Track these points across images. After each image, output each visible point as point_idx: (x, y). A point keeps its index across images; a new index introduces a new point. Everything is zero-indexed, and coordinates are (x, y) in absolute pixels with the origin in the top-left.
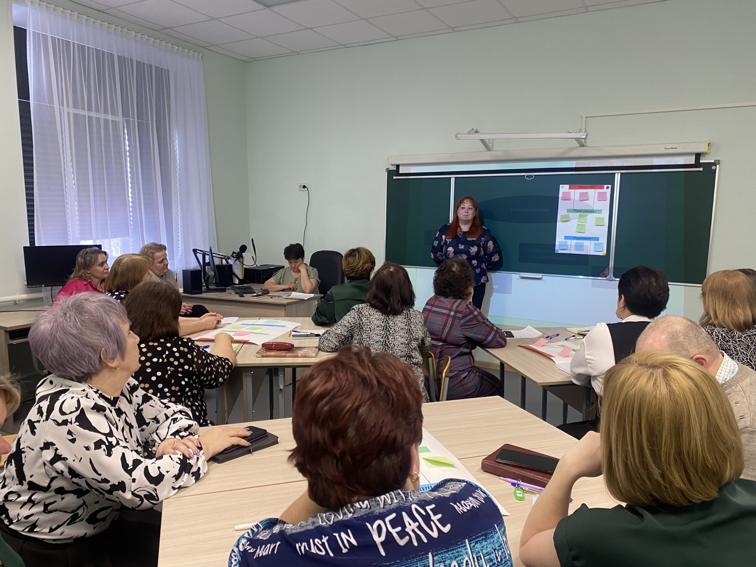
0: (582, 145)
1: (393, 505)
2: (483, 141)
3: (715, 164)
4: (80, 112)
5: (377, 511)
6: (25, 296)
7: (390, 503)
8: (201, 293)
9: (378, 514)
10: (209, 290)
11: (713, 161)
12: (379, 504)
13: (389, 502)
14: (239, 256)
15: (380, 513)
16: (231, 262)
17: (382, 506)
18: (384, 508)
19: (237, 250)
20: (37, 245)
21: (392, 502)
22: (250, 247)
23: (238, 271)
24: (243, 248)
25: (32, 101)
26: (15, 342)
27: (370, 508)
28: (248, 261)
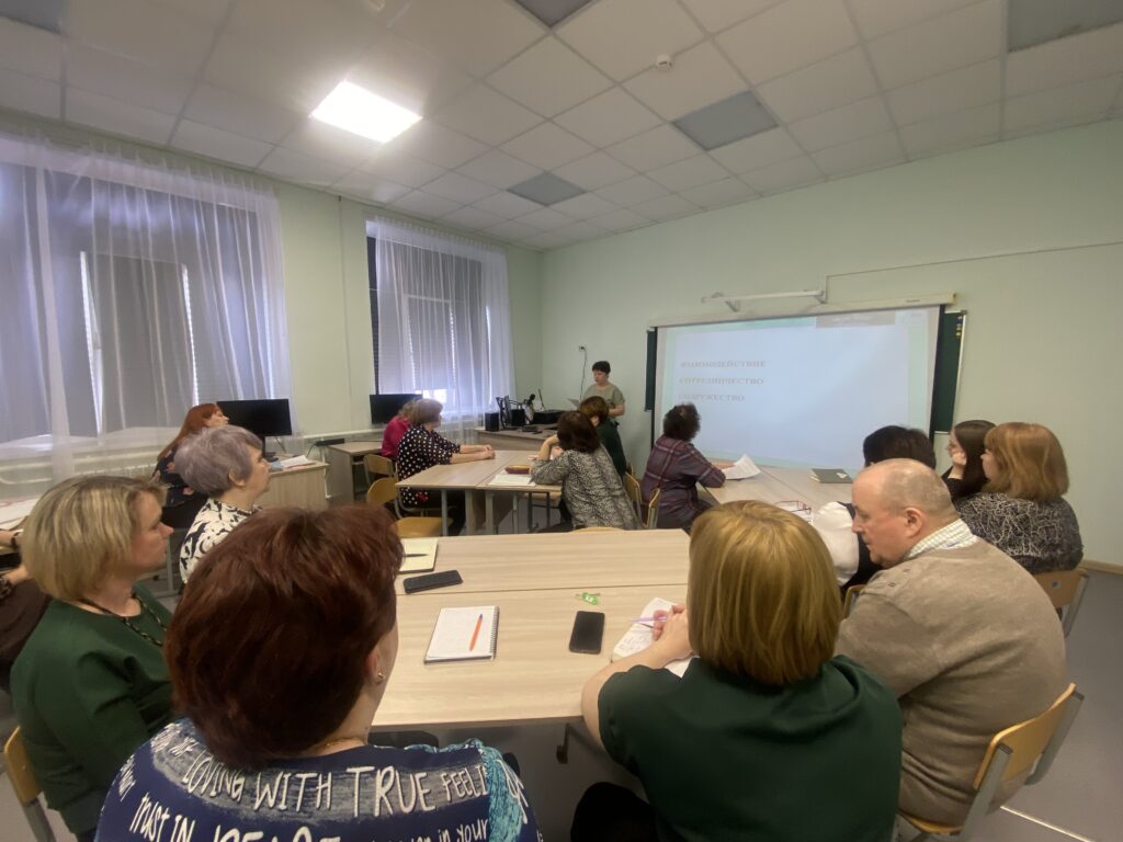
0: (823, 302)
1: (274, 811)
2: (728, 303)
3: (961, 314)
4: (413, 296)
5: (244, 812)
6: (370, 431)
7: (271, 805)
8: (498, 430)
9: (242, 818)
10: (505, 429)
11: (959, 311)
12: (254, 802)
13: (271, 802)
14: (529, 403)
15: (246, 819)
16: (524, 407)
17: (257, 806)
18: (257, 811)
19: (528, 398)
20: (380, 393)
21: (276, 804)
22: (537, 396)
23: (529, 414)
24: (533, 397)
25: (378, 290)
26: (357, 463)
27: (239, 803)
28: (538, 406)
